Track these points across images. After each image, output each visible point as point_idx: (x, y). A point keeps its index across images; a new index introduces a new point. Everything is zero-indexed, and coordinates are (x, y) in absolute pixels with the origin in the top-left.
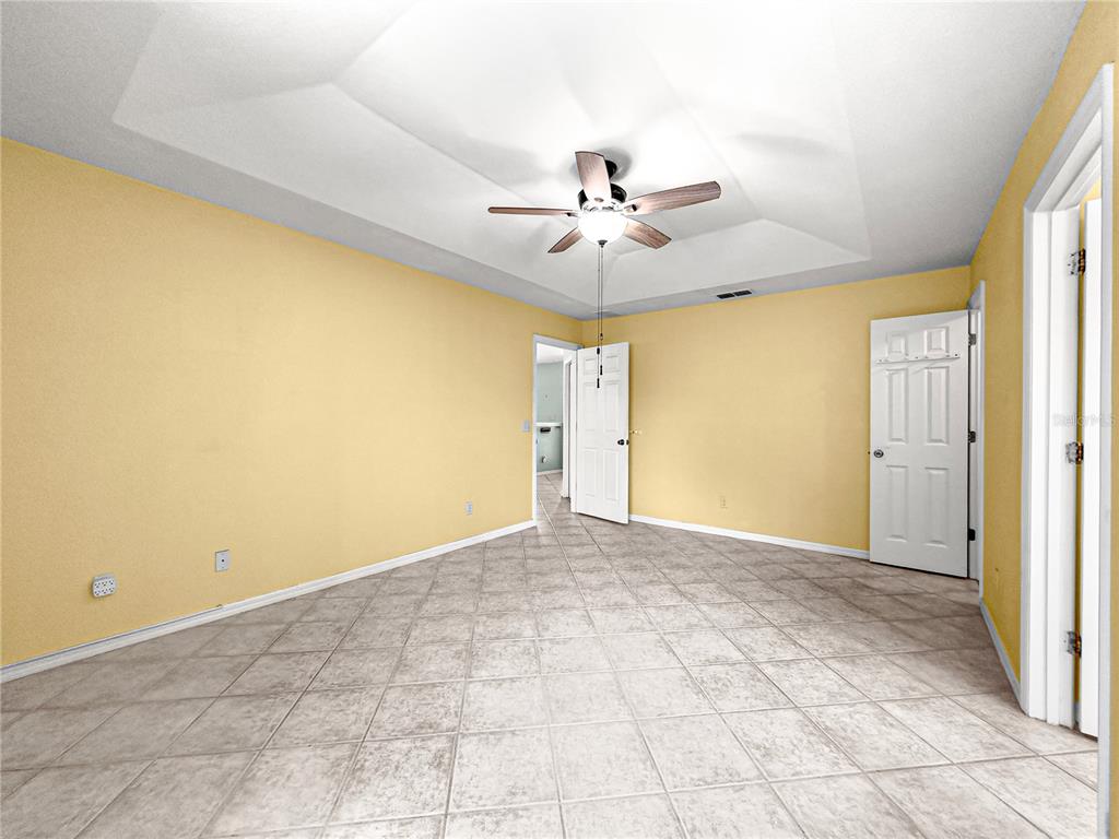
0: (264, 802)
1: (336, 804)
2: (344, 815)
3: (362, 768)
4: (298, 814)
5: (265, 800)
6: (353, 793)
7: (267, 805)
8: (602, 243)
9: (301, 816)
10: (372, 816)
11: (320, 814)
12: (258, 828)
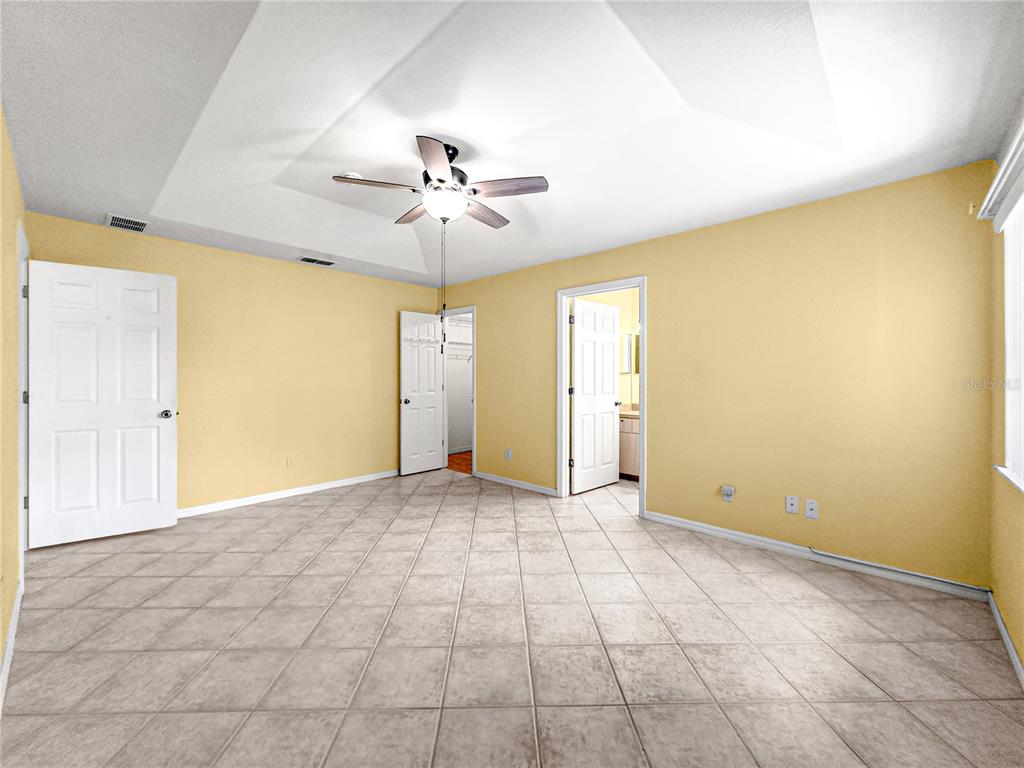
0: (719, 759)
1: (696, 703)
2: (704, 694)
3: (659, 697)
4: (717, 726)
5: (718, 759)
6: (683, 695)
7: (721, 753)
8: (444, 220)
9: (717, 723)
10: (697, 680)
11: (710, 711)
12: (742, 749)
